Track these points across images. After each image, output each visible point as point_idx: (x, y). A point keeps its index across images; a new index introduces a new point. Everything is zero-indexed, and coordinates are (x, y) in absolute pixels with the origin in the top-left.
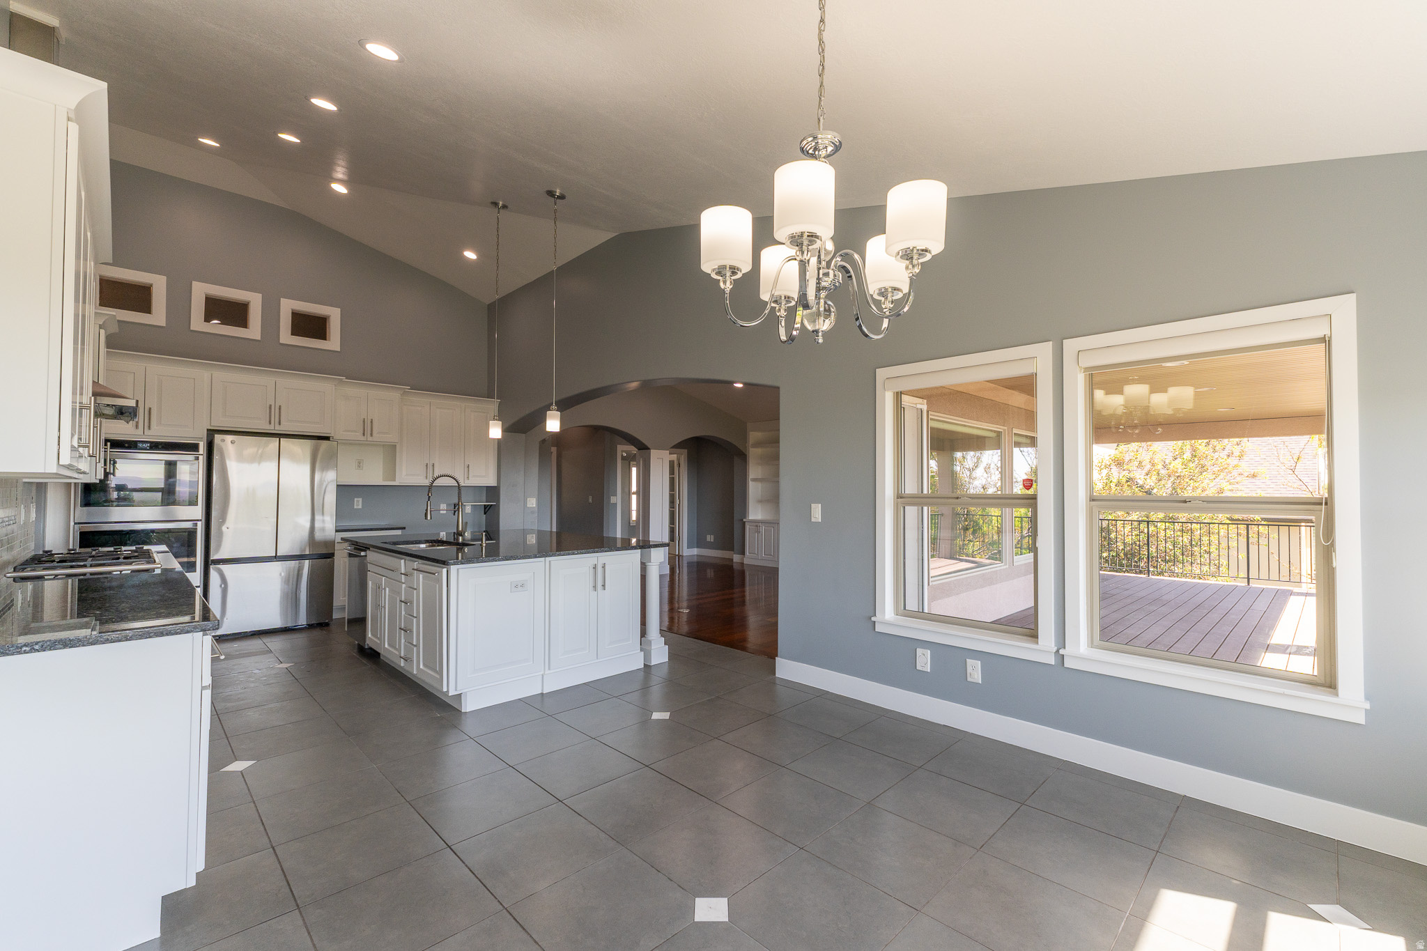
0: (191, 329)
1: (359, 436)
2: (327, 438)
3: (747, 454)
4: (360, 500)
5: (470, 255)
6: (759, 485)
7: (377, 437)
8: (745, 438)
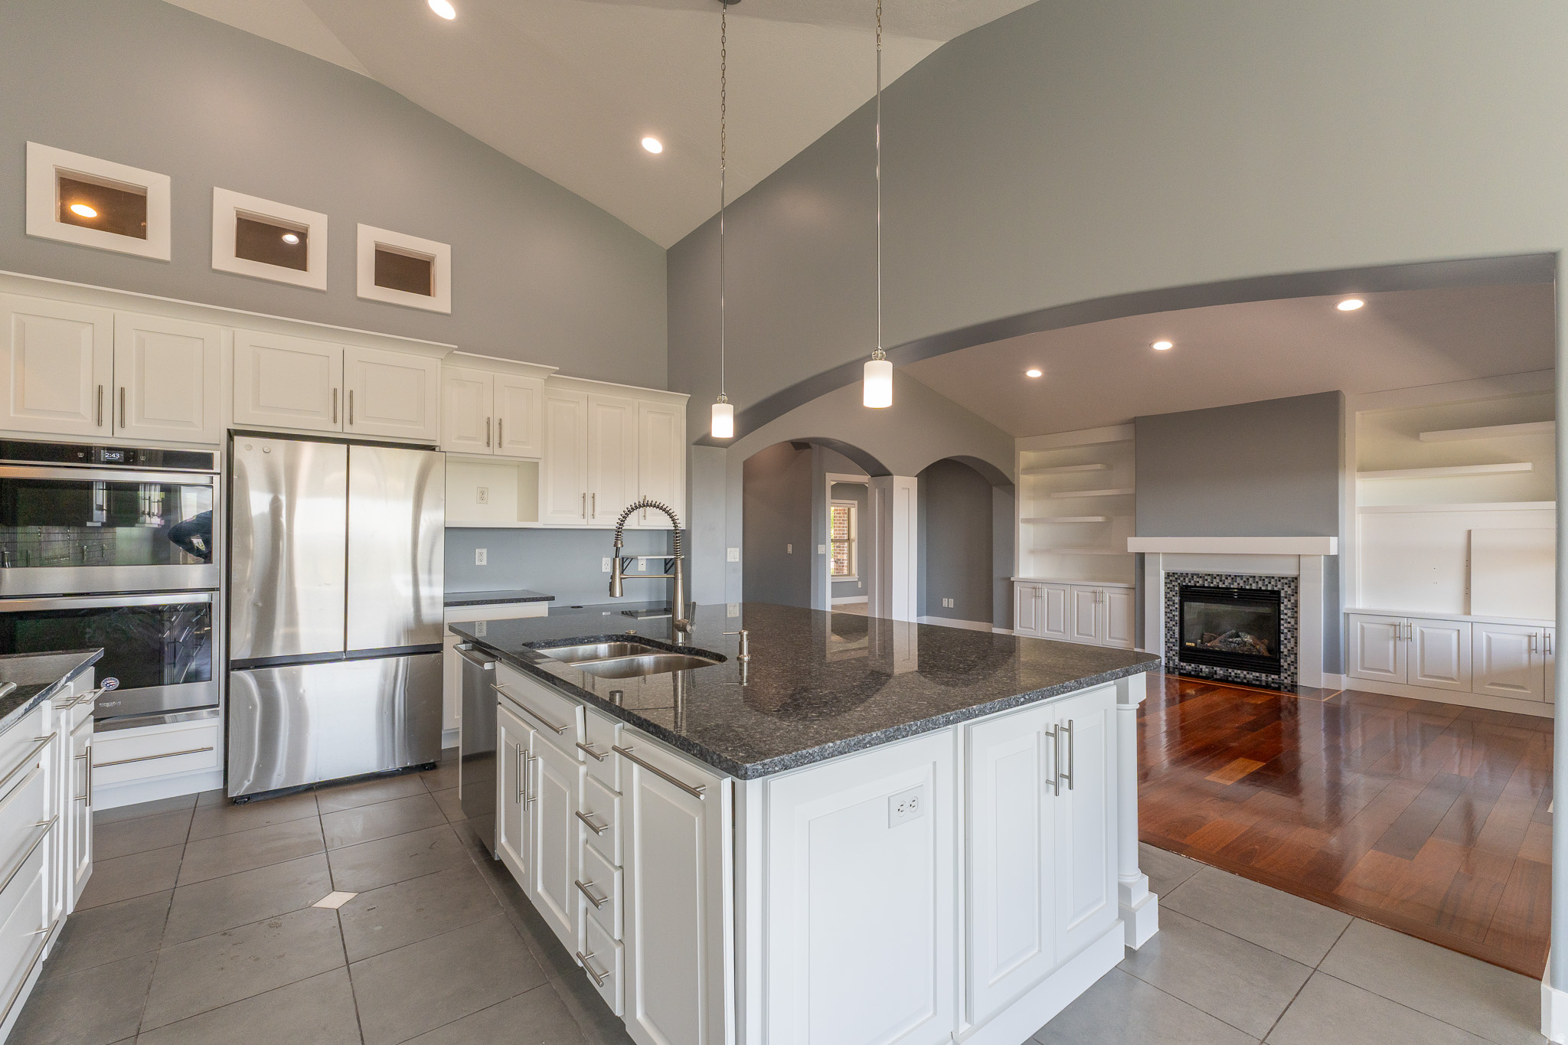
0: (215, 266)
1: (479, 447)
2: (432, 448)
3: (1016, 483)
4: (485, 551)
5: (652, 145)
6: (1031, 527)
7: (508, 448)
8: (1011, 457)
